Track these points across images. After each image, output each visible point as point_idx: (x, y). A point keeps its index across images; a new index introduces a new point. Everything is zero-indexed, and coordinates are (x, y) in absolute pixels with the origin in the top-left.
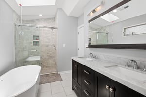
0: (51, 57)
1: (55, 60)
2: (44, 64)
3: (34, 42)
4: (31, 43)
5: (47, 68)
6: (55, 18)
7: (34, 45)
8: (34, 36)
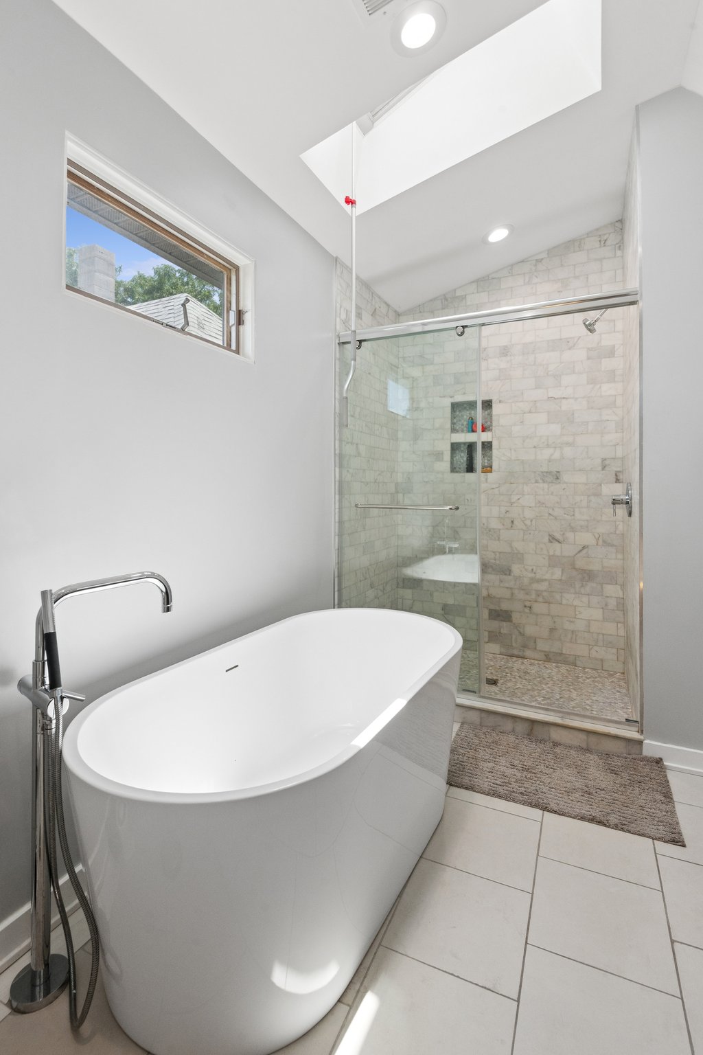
0: (588, 576)
1: (622, 605)
2: (530, 630)
3: (455, 447)
4: (438, 456)
5: (552, 670)
6: (620, 224)
7: (453, 469)
8: (455, 407)
